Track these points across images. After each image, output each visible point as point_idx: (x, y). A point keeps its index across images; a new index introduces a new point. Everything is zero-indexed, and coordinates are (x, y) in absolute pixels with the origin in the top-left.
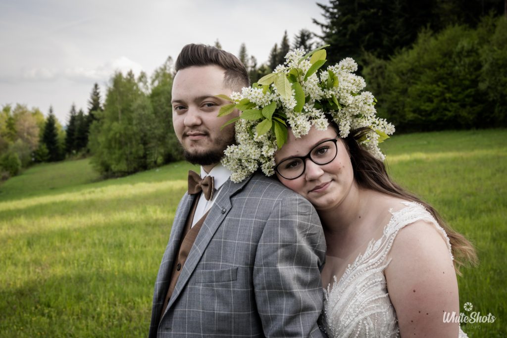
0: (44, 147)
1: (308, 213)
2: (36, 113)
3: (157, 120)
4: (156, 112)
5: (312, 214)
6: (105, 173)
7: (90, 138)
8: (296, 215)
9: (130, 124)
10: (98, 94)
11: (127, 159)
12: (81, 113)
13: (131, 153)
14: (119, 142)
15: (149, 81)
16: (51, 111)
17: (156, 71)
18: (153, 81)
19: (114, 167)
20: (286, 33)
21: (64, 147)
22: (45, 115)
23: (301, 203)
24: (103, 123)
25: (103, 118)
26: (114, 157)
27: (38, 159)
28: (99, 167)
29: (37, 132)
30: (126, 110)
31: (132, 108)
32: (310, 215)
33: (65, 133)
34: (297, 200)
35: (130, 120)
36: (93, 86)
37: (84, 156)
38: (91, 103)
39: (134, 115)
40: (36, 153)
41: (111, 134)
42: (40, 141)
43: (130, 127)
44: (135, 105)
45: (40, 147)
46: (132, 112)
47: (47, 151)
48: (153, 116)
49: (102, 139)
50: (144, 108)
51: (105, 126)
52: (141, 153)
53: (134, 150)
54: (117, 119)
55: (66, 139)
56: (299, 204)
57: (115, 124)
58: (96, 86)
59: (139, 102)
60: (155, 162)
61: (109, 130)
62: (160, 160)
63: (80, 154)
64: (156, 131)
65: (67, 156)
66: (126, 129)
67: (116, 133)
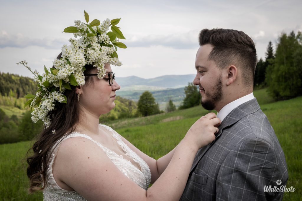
1: (264, 152)
5: (268, 154)
6: (276, 98)
7: (266, 76)
8: (252, 152)
9: (292, 66)
10: (272, 48)
11: (290, 89)
12: (261, 60)
13: (293, 85)
14: (285, 78)
19: (282, 94)
23: (259, 144)
24: (274, 66)
25: (274, 63)
26: (281, 87)
28: (272, 94)
30: (289, 57)
31: (293, 56)
32: (266, 153)
34: (255, 141)
35: (292, 63)
36: (268, 44)
37: (263, 87)
38: (267, 54)
39: (294, 60)
41: (280, 73)
43: (292, 68)
44: (294, 54)
46: (293, 58)
49: (273, 76)
50: (301, 55)
51: (276, 68)
53: (294, 83)
54: (283, 63)
56: (257, 145)
57: (282, 66)
58: (270, 43)
61: (278, 70)
63: (261, 86)
66: (289, 69)
67: (282, 73)
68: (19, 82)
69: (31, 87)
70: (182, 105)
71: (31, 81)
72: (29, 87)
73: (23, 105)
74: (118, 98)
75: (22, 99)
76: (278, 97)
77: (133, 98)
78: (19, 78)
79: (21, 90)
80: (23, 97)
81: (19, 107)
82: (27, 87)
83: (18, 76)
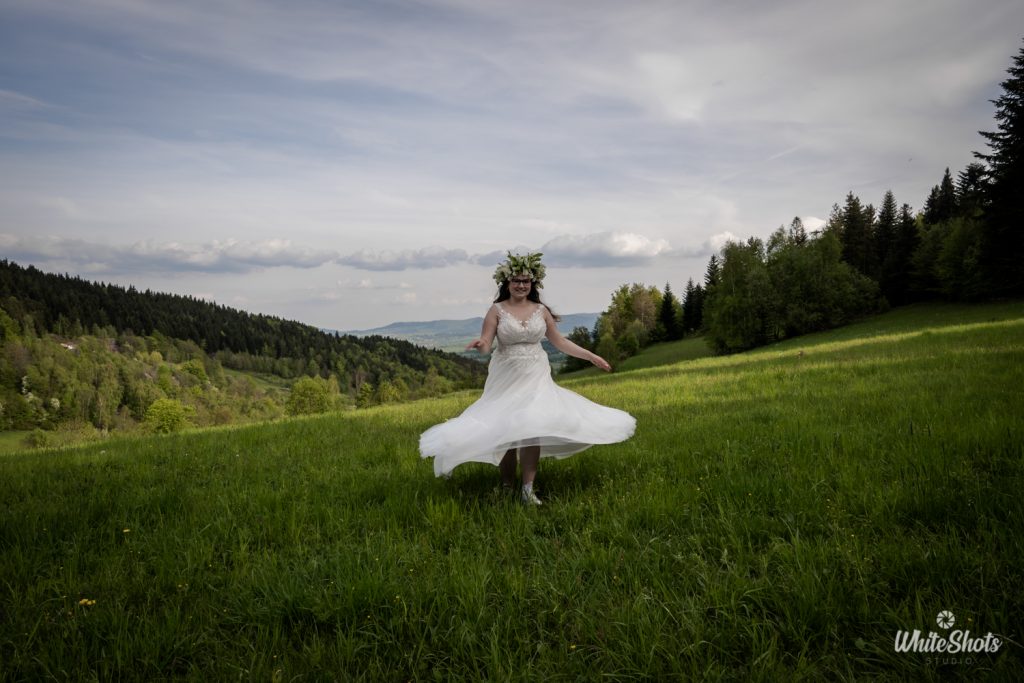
0: (662, 326)
2: (653, 292)
3: (775, 291)
4: (773, 282)
6: (720, 350)
7: (703, 314)
9: (745, 297)
10: (716, 266)
11: (743, 335)
12: (698, 287)
13: (747, 328)
14: (734, 317)
15: (766, 248)
16: (668, 288)
17: (773, 237)
18: (770, 249)
19: (729, 343)
20: (947, 171)
21: (682, 325)
22: (662, 291)
24: (716, 297)
25: (716, 292)
26: (728, 332)
27: (655, 338)
28: (714, 344)
29: (653, 310)
30: (740, 282)
31: (746, 280)
33: (683, 310)
35: (745, 292)
36: (710, 259)
37: (701, 334)
38: (709, 277)
39: (749, 287)
40: (653, 333)
41: (725, 308)
42: (657, 320)
43: (744, 299)
44: (749, 276)
45: (657, 325)
46: (747, 284)
47: (664, 330)
48: (771, 286)
49: (715, 315)
50: (760, 278)
51: (718, 301)
52: (758, 327)
53: (750, 325)
54: (730, 292)
55: (684, 317)
57: (729, 297)
58: (713, 258)
59: (754, 272)
60: (776, 337)
61: (723, 303)
62: (781, 334)
63: (698, 331)
64: (774, 303)
65: (685, 334)
66: (740, 302)
67: (729, 308)
68: (279, 330)
69: (300, 339)
70: (565, 365)
71: (300, 328)
72: (296, 338)
73: (286, 370)
74: (453, 357)
75: (284, 359)
76: (723, 350)
77: (479, 357)
78: (279, 323)
79: (283, 343)
80: (286, 356)
81: (280, 375)
82: (294, 338)
83: (278, 320)
